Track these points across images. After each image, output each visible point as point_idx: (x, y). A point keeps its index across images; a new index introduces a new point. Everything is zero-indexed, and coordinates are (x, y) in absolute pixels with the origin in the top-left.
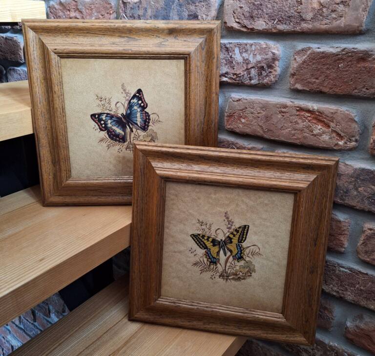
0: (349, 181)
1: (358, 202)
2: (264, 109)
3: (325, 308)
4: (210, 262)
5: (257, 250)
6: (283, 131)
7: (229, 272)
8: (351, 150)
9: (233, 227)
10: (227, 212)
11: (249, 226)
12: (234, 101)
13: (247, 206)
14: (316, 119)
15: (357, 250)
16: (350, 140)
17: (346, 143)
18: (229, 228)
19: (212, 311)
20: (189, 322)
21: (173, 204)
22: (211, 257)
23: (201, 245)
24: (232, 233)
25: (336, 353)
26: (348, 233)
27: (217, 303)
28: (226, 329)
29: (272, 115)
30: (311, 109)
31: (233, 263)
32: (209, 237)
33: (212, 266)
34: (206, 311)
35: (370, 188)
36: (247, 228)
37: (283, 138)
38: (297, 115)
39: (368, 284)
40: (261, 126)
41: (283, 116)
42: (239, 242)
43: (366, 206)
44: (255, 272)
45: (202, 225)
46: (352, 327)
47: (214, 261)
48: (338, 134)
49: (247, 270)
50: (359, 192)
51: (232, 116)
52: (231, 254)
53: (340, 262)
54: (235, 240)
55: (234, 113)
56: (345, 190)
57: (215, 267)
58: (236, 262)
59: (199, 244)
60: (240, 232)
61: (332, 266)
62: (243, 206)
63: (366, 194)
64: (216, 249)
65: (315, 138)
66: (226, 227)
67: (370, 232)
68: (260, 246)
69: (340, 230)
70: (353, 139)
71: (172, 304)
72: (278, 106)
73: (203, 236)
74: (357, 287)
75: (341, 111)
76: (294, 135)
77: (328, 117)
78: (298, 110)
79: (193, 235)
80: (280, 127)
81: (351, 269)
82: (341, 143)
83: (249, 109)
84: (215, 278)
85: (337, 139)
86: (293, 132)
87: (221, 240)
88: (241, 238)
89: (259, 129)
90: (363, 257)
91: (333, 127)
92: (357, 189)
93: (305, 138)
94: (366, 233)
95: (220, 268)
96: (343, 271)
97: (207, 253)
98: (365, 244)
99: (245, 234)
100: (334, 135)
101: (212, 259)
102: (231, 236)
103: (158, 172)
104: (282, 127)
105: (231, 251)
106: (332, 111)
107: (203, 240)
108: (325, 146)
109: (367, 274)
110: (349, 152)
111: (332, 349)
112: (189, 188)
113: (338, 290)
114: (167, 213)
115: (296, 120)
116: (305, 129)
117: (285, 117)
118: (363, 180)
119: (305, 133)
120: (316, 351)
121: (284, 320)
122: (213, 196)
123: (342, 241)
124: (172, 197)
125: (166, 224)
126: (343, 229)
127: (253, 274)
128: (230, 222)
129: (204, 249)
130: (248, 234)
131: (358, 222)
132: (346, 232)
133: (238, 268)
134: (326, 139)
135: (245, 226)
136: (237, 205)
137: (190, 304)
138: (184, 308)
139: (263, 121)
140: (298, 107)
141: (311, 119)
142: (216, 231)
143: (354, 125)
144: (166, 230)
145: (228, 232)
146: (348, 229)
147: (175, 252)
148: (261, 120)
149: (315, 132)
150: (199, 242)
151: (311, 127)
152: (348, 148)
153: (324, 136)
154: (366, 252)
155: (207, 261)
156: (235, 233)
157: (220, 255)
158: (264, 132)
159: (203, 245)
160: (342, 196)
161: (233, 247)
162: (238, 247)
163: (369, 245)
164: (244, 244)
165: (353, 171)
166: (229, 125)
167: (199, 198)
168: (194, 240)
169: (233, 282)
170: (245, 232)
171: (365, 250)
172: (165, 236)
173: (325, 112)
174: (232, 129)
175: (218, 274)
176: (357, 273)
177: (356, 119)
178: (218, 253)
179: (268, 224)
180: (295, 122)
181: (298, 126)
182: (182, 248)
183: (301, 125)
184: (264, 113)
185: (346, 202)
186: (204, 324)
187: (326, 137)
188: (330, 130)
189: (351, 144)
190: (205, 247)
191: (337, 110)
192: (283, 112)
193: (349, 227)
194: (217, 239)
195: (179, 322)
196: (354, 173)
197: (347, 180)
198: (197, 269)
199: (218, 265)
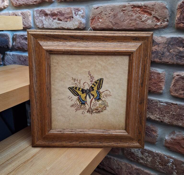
0: (164, 47)
1: (170, 59)
2: (113, 11)
3: (152, 130)
4: (81, 104)
5: (109, 93)
6: (124, 22)
7: (93, 109)
8: (165, 27)
9: (94, 80)
10: (90, 71)
11: (103, 79)
12: (95, 9)
13: (102, 66)
14: (143, 11)
15: (170, 91)
16: (164, 20)
17: (161, 23)
18: (92, 81)
19: (84, 133)
20: (70, 143)
21: (56, 69)
22: (81, 100)
23: (75, 93)
24: (93, 84)
25: (160, 157)
26: (164, 81)
27: (87, 128)
28: (93, 144)
29: (117, 13)
30: (140, 5)
31: (95, 103)
32: (79, 88)
33: (83, 106)
34: (80, 134)
35: (177, 49)
36: (102, 80)
37: (124, 27)
38: (132, 11)
39: (177, 110)
40: (111, 22)
41: (124, 13)
42: (98, 89)
43: (175, 61)
44: (108, 107)
45: (75, 81)
46: (169, 139)
47: (83, 103)
48: (157, 19)
49: (104, 106)
50: (170, 53)
51: (94, 19)
52: (94, 97)
53: (160, 99)
54: (95, 88)
55: (95, 17)
56: (162, 53)
57: (84, 106)
58: (97, 102)
59: (74, 93)
60: (98, 83)
61: (155, 103)
62: (100, 67)
63: (174, 53)
64: (84, 95)
65: (143, 23)
66: (89, 81)
67: (177, 77)
68: (110, 90)
69: (159, 79)
70: (166, 20)
71: (59, 132)
72: (121, 7)
73: (76, 88)
74: (171, 113)
75: (158, 3)
76: (131, 24)
77: (150, 8)
78: (132, 8)
79: (69, 87)
80: (122, 20)
81: (166, 103)
82: (159, 24)
83: (104, 12)
84: (84, 113)
85: (156, 22)
86: (130, 22)
87: (87, 89)
88: (99, 87)
89: (110, 24)
90: (174, 93)
91: (153, 14)
92: (169, 51)
93: (137, 24)
94: (175, 78)
95: (87, 107)
96: (162, 105)
97: (79, 98)
98: (174, 85)
99: (101, 84)
100: (154, 19)
101: (82, 102)
102: (93, 86)
103: (44, 48)
104: (123, 20)
105: (93, 95)
106: (153, 4)
107: (76, 90)
108: (149, 27)
109: (176, 104)
110: (163, 29)
111: (158, 155)
112: (65, 57)
113: (160, 117)
114: (52, 74)
115: (131, 14)
116: (137, 19)
117: (125, 13)
118: (173, 45)
119: (137, 21)
120: (148, 158)
121: (126, 134)
122: (81, 62)
123: (161, 86)
124: (55, 64)
125: (52, 82)
126: (161, 78)
127: (107, 108)
128: (92, 78)
129: (77, 96)
130: (103, 84)
131: (170, 73)
132: (163, 80)
133: (98, 105)
134: (150, 22)
135: (101, 79)
136: (96, 66)
137: (70, 131)
138: (67, 134)
139: (112, 19)
140: (132, 5)
141: (141, 11)
142: (84, 84)
143: (166, 11)
144: (52, 86)
145: (91, 84)
146: (164, 78)
147: (59, 100)
148: (111, 18)
149: (143, 20)
150: (74, 92)
151: (140, 16)
152: (162, 26)
153: (149, 21)
154: (176, 90)
155: (79, 103)
156: (95, 84)
157: (87, 99)
158: (113, 25)
159: (77, 93)
160: (160, 57)
161: (94, 93)
162: (98, 92)
163: (177, 85)
164: (101, 91)
165: (166, 40)
166: (92, 25)
167: (72, 64)
168: (71, 91)
169: (96, 114)
170: (101, 82)
171: (175, 89)
172: (52, 90)
173: (148, 5)
174: (94, 27)
175: (86, 110)
176: (171, 105)
177: (167, 7)
178: (86, 97)
179: (115, 76)
180: (131, 15)
181: (133, 18)
182: (63, 97)
183: (135, 16)
184: (113, 13)
185: (163, 60)
186: (80, 143)
187: (149, 22)
188: (152, 16)
189: (165, 23)
190: (78, 95)
191: (156, 3)
192: (124, 10)
193: (165, 77)
194: (84, 89)
195: (64, 143)
196: (167, 41)
197: (163, 46)
198: (74, 109)
199: (86, 105)
